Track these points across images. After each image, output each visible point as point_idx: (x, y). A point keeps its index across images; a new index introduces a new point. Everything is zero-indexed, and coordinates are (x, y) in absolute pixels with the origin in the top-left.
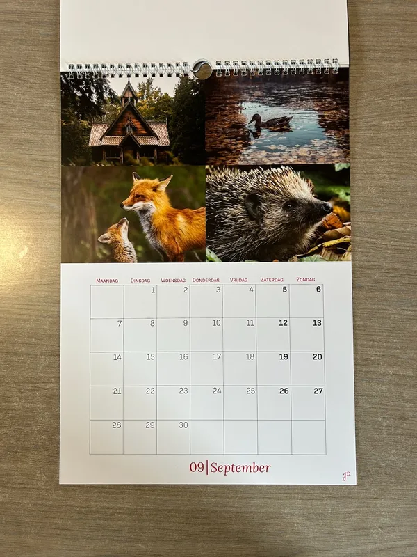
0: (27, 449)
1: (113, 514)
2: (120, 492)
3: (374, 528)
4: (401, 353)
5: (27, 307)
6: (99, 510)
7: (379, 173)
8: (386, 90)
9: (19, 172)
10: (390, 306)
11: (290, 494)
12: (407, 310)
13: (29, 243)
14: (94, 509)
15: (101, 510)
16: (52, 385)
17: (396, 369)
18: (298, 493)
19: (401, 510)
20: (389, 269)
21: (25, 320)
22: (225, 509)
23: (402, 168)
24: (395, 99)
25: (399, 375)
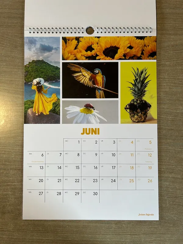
0: (4, 213)
1: (44, 242)
2: (47, 232)
4: (175, 167)
7: (164, 86)
8: (167, 48)
10: (170, 146)
11: (125, 232)
12: (177, 148)
13: (5, 118)
14: (35, 240)
15: (39, 240)
16: (16, 183)
17: (173, 175)
18: (128, 232)
20: (169, 130)
21: (3, 154)
22: (95, 240)
23: (175, 83)
24: (172, 52)
25: (174, 177)
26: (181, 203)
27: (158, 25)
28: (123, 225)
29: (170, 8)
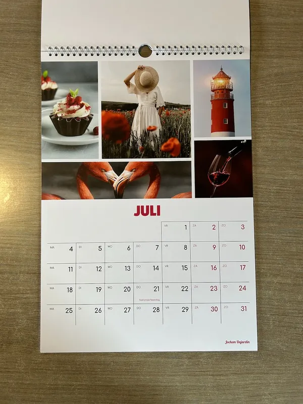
0: (10, 343)
1: (74, 389)
2: (80, 373)
3: (265, 395)
4: (282, 267)
5: (9, 238)
6: (65, 387)
7: (264, 138)
8: (268, 79)
9: (3, 140)
10: (273, 233)
11: (204, 372)
12: (286, 236)
13: (11, 191)
14: (60, 386)
16: (28, 295)
17: (279, 279)
18: (210, 371)
19: (284, 382)
20: (272, 207)
21: (8, 248)
22: (156, 384)
23: (280, 134)
24: (275, 85)
25: (281, 283)
26: (292, 323)
27: (252, 42)
28: (201, 360)
29: (273, 16)
